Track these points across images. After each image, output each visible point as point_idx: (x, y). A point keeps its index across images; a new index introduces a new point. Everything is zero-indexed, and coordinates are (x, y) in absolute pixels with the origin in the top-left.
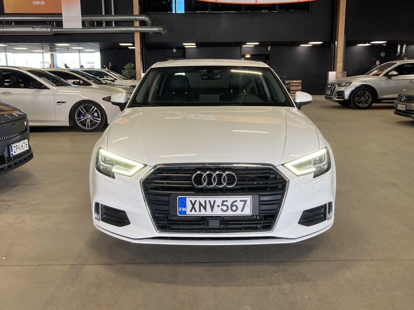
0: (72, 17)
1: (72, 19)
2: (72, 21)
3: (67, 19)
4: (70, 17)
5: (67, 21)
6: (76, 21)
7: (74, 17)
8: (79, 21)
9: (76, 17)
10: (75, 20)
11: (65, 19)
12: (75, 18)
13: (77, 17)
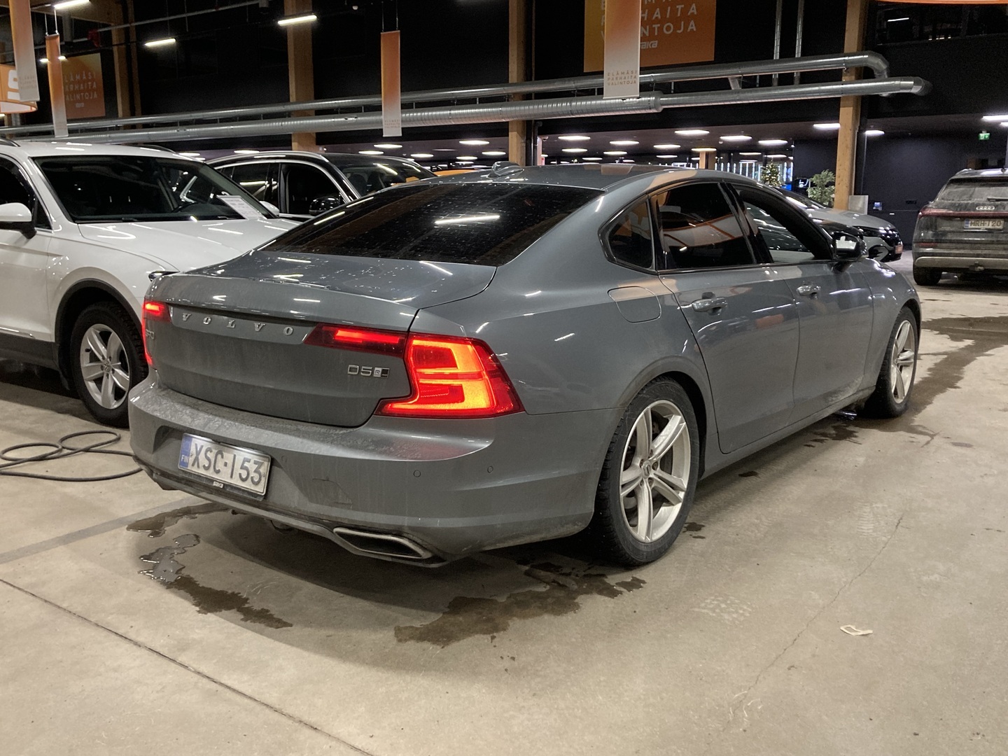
0: (622, 73)
1: (621, 78)
2: (621, 83)
3: (613, 79)
4: (618, 74)
5: (612, 84)
6: (628, 83)
7: (626, 72)
8: (635, 82)
9: (630, 72)
10: (626, 80)
11: (609, 79)
12: (627, 76)
13: (632, 72)
